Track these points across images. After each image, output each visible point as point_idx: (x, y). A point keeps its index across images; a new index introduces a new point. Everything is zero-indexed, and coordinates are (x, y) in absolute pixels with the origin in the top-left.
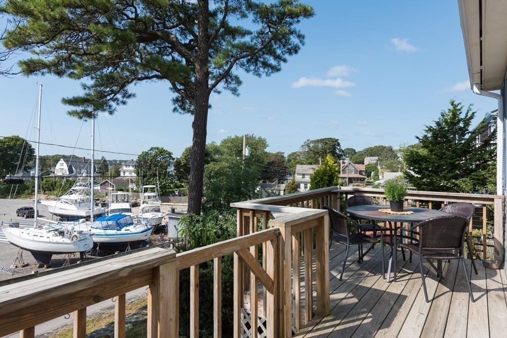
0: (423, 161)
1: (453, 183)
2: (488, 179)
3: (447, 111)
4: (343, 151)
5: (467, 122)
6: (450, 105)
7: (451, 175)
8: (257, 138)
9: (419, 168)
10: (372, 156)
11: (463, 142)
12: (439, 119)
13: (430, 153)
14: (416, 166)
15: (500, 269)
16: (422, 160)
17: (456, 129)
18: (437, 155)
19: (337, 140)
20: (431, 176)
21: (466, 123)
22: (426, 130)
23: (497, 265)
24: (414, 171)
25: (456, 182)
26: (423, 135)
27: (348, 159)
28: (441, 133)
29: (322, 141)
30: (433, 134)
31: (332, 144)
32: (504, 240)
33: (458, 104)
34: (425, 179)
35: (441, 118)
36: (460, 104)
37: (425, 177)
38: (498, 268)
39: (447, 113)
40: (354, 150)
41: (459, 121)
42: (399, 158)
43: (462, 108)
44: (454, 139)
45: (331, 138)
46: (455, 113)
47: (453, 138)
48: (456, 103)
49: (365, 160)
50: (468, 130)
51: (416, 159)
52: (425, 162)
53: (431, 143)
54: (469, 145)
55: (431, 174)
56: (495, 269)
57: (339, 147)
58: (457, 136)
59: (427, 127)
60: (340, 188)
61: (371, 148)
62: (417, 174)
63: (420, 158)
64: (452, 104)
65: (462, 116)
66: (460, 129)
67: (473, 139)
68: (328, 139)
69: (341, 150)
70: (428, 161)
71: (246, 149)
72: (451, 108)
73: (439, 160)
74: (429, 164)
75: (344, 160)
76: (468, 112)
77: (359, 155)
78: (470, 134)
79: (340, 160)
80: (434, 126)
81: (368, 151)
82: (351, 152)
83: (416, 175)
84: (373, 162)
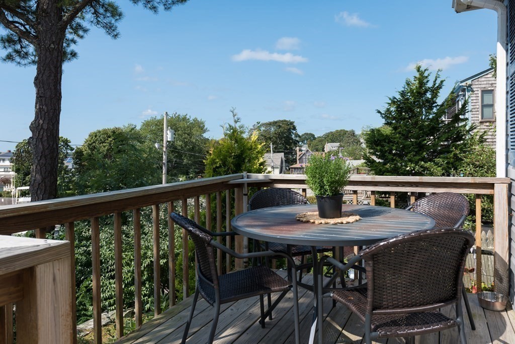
0: (385, 142)
1: (422, 167)
2: (463, 160)
3: (412, 80)
4: (299, 136)
5: (435, 91)
6: (416, 71)
7: (417, 158)
8: (191, 119)
9: (381, 151)
10: (333, 141)
11: (431, 117)
12: (404, 88)
13: (394, 131)
14: (379, 148)
15: (506, 310)
16: (384, 140)
17: (423, 101)
18: (402, 134)
19: (292, 123)
20: (395, 160)
21: (433, 93)
22: (389, 103)
23: (502, 303)
24: (377, 156)
25: (425, 166)
26: (385, 109)
27: (307, 146)
28: (406, 105)
29: (275, 123)
30: (398, 107)
31: (287, 127)
32: (510, 255)
33: (425, 70)
34: (388, 164)
35: (406, 87)
36: (428, 70)
37: (388, 162)
38: (503, 308)
39: (413, 82)
40: (313, 136)
41: (426, 91)
42: (362, 143)
43: (429, 75)
44: (421, 113)
45: (285, 121)
46: (422, 80)
47: (419, 112)
48: (422, 69)
49: (325, 146)
50: (436, 103)
51: (378, 139)
52: (388, 143)
53: (394, 118)
54: (438, 120)
55: (394, 158)
56: (499, 311)
57: (294, 132)
58: (424, 110)
59: (390, 99)
60: (248, 177)
61: (331, 132)
62: (379, 158)
63: (382, 138)
64: (418, 71)
65: (430, 85)
66: (428, 101)
67: (441, 112)
68: (282, 121)
69: (297, 135)
70: (391, 142)
71: (168, 132)
72: (417, 75)
73: (403, 139)
74: (393, 146)
75: (301, 146)
76: (436, 80)
77: (319, 141)
78: (438, 107)
79: (296, 147)
80: (398, 97)
81: (328, 136)
82: (309, 138)
83: (378, 160)
84: (334, 149)
